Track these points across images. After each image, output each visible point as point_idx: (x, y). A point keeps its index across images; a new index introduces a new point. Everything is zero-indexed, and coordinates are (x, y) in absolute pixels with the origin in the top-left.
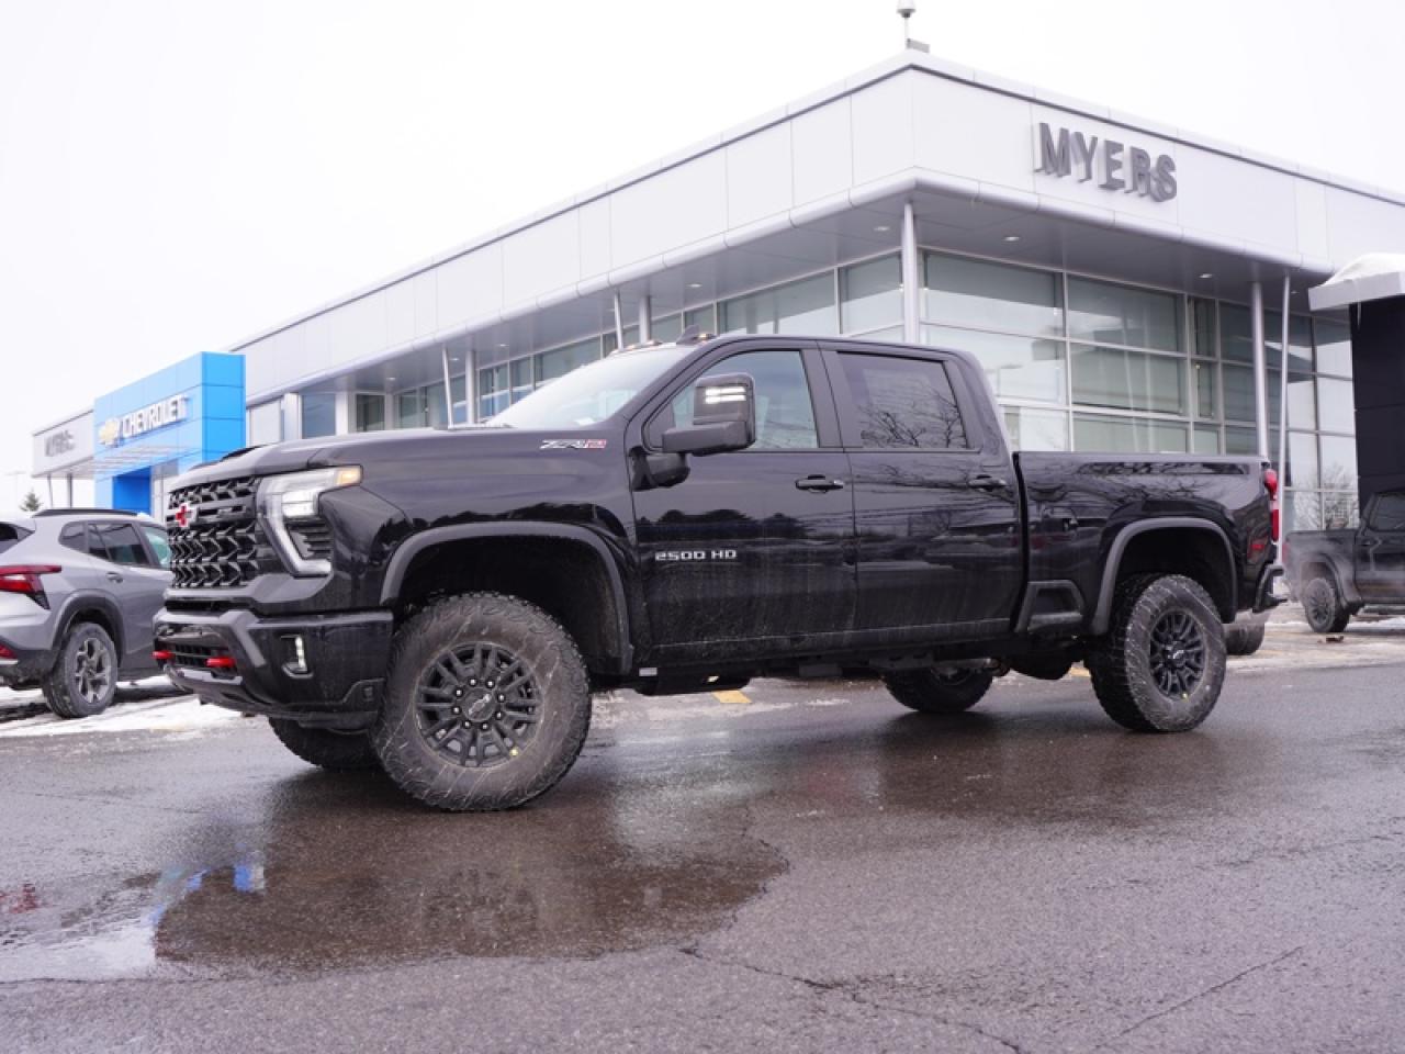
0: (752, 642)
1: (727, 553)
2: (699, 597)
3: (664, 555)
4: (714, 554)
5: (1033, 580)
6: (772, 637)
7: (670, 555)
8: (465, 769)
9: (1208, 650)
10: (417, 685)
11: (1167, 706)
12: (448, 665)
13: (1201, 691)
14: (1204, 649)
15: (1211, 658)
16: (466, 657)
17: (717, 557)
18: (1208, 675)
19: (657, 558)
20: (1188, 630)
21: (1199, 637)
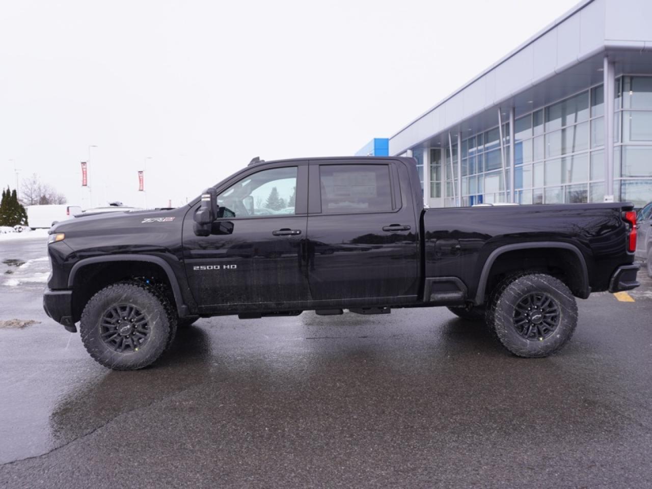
0: (254, 305)
1: (232, 266)
2: (218, 285)
3: (198, 267)
4: (224, 267)
5: (428, 277)
6: (265, 303)
7: (201, 267)
8: (116, 352)
9: (561, 315)
10: (102, 317)
11: (525, 345)
12: (116, 310)
13: (553, 337)
14: (559, 314)
15: (563, 319)
16: (123, 309)
17: (226, 268)
18: (560, 328)
19: (195, 269)
20: (547, 303)
21: (556, 307)
